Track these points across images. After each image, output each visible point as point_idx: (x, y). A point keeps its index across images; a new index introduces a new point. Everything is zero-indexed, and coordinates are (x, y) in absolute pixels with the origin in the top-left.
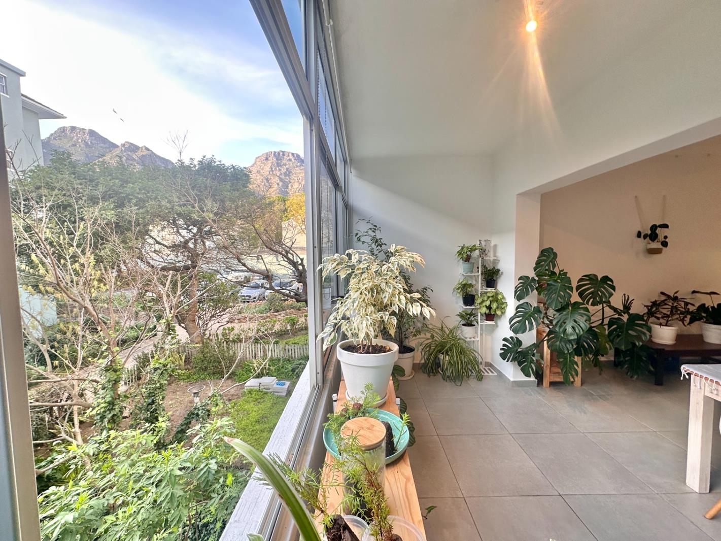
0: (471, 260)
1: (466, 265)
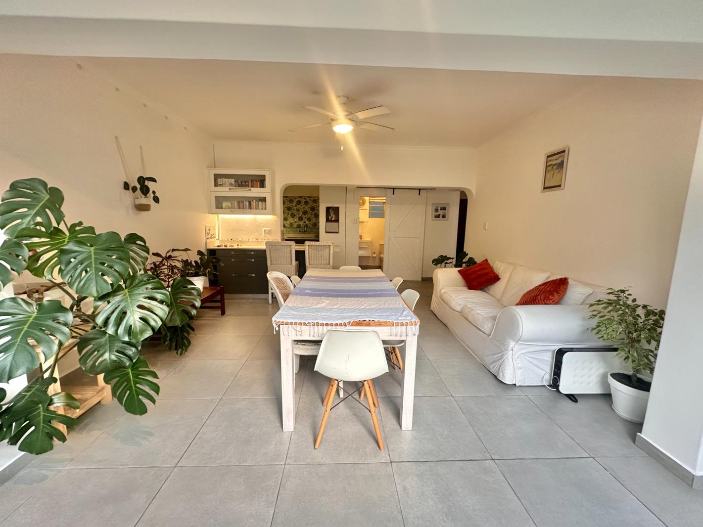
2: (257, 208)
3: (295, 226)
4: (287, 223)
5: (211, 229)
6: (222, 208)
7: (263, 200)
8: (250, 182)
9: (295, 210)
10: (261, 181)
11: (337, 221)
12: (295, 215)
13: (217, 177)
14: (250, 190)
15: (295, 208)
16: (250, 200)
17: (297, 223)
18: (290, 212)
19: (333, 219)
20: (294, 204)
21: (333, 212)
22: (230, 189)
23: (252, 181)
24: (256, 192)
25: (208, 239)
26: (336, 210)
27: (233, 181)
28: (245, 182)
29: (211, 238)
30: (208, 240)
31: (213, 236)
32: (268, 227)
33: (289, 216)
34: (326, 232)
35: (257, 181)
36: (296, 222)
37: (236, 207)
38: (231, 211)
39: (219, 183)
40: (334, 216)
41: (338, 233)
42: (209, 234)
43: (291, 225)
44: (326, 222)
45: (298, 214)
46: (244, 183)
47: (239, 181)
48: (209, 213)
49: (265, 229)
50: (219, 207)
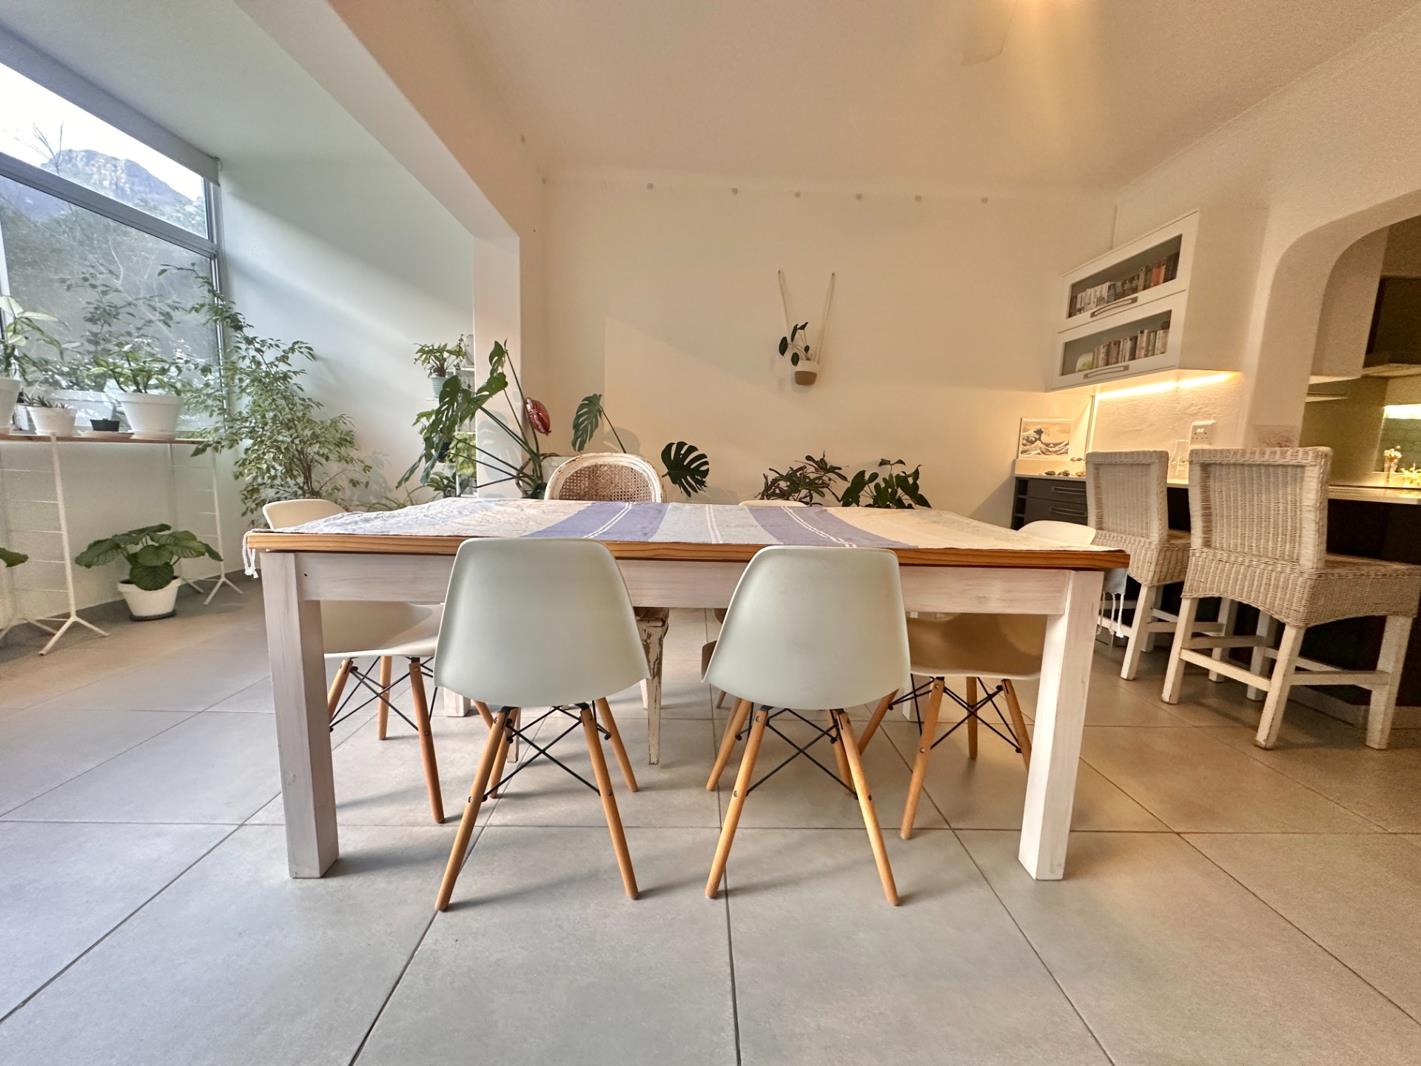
1: (439, 382)
2: (1150, 352)
6: (1073, 372)
8: (1142, 275)
10: (1166, 262)
13: (1078, 288)
14: (1137, 301)
16: (1136, 330)
22: (1095, 315)
23: (1148, 270)
24: (1152, 301)
25: (1026, 452)
27: (1105, 286)
28: (1132, 278)
29: (1043, 453)
30: (1023, 456)
31: (1053, 448)
32: (1208, 416)
35: (1159, 264)
37: (1102, 362)
38: (1089, 377)
39: (1078, 306)
42: (1036, 441)
46: (1127, 285)
47: (1119, 283)
49: (1196, 423)
50: (1067, 368)
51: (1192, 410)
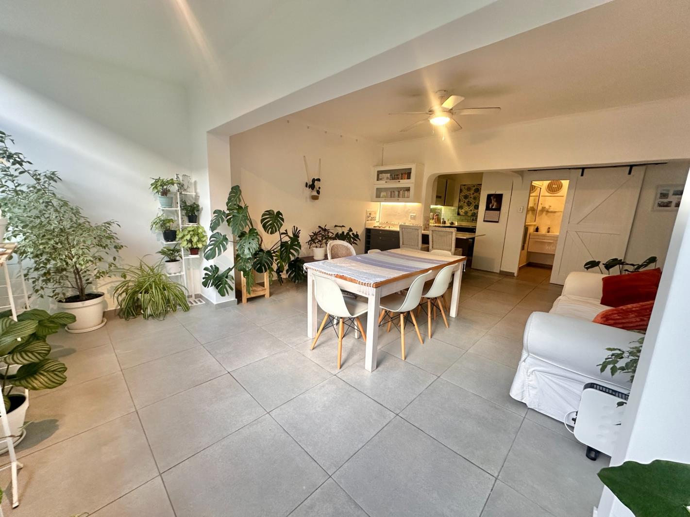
0: (168, 195)
1: (164, 199)
2: (404, 197)
3: (470, 214)
4: (462, 212)
5: (373, 213)
6: (380, 197)
7: (408, 189)
8: (400, 175)
9: (472, 198)
10: (407, 174)
11: (498, 209)
12: (471, 203)
13: (379, 172)
14: (399, 182)
15: (472, 196)
16: (399, 190)
17: (473, 212)
18: (466, 201)
19: (494, 207)
20: (472, 192)
21: (495, 200)
22: (386, 182)
23: (402, 174)
24: (404, 183)
25: (368, 220)
26: (499, 198)
27: (389, 175)
28: (397, 175)
29: (371, 220)
30: (367, 222)
31: (373, 219)
32: (414, 213)
33: (466, 204)
34: (484, 221)
35: (405, 174)
36: (471, 210)
37: (389, 196)
38: (385, 200)
39: (380, 178)
40: (495, 204)
41: (497, 222)
42: (370, 217)
43: (466, 213)
44: (486, 210)
45: (475, 203)
46: (396, 177)
47: (393, 175)
48: (372, 201)
49: (412, 215)
50: (378, 196)
51: (410, 211)
